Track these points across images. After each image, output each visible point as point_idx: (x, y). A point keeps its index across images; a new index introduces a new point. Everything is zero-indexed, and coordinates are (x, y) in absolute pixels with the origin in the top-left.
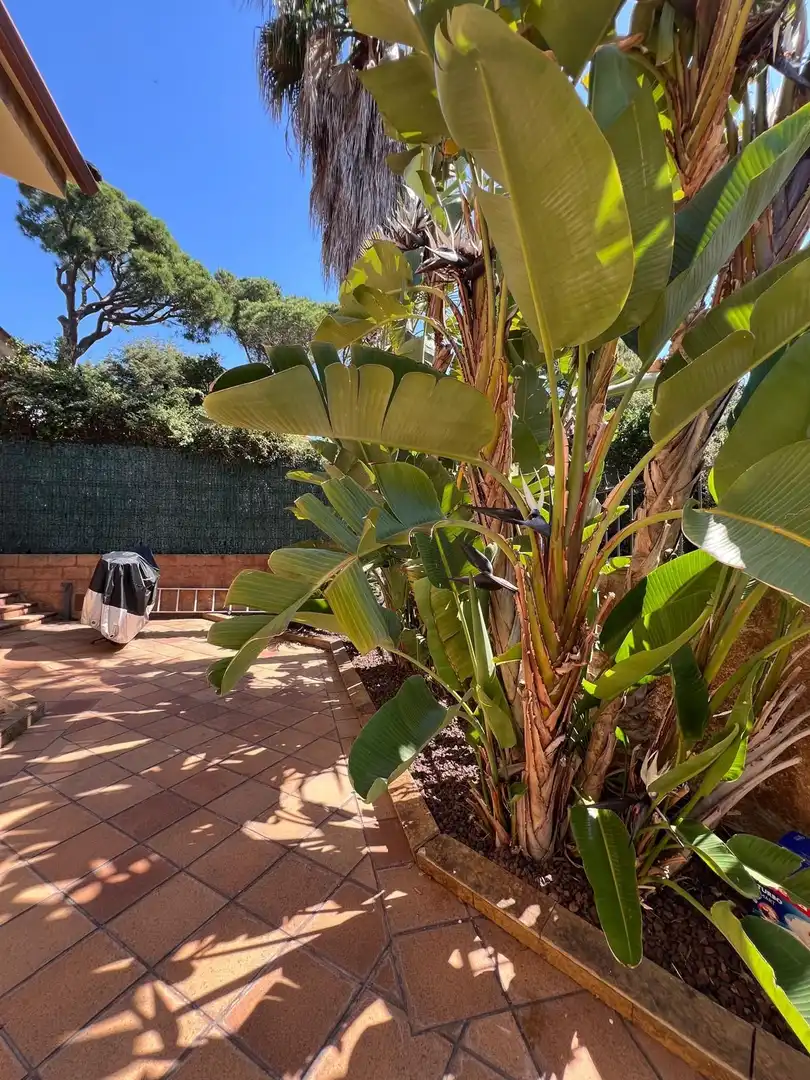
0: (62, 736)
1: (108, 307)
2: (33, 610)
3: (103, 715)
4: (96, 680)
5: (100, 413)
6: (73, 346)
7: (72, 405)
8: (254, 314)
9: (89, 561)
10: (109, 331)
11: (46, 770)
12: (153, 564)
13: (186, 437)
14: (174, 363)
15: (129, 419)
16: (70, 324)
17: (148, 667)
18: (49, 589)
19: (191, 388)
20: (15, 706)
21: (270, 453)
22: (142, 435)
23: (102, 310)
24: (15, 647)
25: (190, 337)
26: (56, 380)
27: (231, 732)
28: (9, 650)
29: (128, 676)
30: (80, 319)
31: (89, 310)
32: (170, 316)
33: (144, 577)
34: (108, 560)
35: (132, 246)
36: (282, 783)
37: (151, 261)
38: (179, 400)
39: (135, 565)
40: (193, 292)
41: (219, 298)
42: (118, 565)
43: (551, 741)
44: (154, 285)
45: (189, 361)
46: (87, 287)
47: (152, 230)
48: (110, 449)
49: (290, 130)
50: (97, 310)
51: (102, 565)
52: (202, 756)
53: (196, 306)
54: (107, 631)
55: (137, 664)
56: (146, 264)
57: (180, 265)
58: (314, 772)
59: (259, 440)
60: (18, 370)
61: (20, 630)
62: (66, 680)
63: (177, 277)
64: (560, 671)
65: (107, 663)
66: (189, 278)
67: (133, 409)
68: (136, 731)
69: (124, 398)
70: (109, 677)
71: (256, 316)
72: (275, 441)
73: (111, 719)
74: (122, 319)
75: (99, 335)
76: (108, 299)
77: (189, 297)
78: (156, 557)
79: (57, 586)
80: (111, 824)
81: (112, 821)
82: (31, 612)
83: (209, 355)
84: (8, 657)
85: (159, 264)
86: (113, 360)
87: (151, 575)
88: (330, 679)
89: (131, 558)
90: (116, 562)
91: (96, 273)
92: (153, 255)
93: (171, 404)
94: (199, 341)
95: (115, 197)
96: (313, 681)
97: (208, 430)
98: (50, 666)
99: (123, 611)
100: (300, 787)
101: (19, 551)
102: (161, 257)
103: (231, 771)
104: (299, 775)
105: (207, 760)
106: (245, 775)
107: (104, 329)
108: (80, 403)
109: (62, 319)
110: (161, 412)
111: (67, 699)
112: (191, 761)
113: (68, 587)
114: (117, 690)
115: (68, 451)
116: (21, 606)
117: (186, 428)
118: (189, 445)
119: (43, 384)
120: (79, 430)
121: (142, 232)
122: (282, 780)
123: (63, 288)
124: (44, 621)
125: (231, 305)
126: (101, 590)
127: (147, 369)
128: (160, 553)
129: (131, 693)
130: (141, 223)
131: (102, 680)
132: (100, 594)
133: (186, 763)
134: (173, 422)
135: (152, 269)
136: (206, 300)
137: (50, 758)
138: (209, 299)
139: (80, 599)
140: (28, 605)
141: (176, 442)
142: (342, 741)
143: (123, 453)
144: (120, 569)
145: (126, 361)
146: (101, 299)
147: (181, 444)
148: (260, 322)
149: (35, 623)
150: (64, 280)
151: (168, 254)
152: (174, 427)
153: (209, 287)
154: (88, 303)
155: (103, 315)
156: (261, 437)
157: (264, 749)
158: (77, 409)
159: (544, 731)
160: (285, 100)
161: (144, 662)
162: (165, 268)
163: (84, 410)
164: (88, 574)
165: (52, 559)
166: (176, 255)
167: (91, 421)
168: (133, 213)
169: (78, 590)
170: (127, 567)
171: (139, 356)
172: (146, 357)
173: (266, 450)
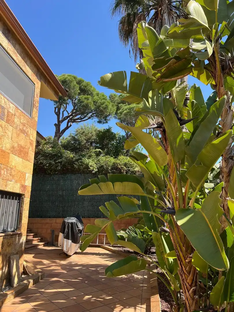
0: (49, 284)
1: (71, 117)
2: (41, 241)
3: (61, 280)
4: (59, 268)
5: (66, 163)
6: (59, 133)
7: (57, 161)
8: (123, 112)
9: (60, 220)
10: (71, 125)
11: (45, 293)
12: (81, 222)
13: (95, 169)
14: (94, 133)
15: (75, 164)
16: (58, 126)
17: (77, 265)
18: (46, 233)
19: (97, 149)
20: (37, 273)
21: (127, 173)
22: (80, 170)
23: (69, 118)
24: (36, 254)
25: (100, 122)
26: (53, 153)
27: (102, 290)
28: (34, 255)
29: (70, 267)
30: (61, 123)
31: (64, 119)
32: (92, 117)
33: (78, 228)
34: (66, 221)
35: (79, 94)
36: (115, 308)
37: (85, 98)
38: (93, 155)
39: (74, 223)
40: (100, 106)
41: (110, 106)
42: (69, 223)
43: (190, 289)
44: (86, 106)
45: (100, 132)
46: (64, 111)
47: (86, 87)
48: (69, 176)
49: (131, 49)
50: (67, 119)
51: (64, 222)
52: (91, 296)
53: (101, 111)
54: (65, 250)
55: (73, 263)
56: (83, 100)
57: (96, 97)
58: (128, 307)
59: (122, 168)
60: (42, 151)
61: (37, 248)
62: (50, 267)
63: (94, 102)
64: (187, 261)
65: (63, 262)
66: (99, 101)
67: (77, 160)
68: (71, 286)
69: (74, 157)
70: (63, 267)
71: (124, 113)
72: (129, 167)
73: (64, 281)
74: (75, 121)
75: (67, 128)
76: (71, 114)
77: (99, 109)
78: (83, 219)
79: (49, 231)
80: (62, 310)
81: (62, 309)
82: (41, 242)
83: (107, 128)
84: (34, 257)
85: (88, 99)
86: (72, 135)
87: (81, 227)
88: (146, 277)
89: (73, 220)
90: (68, 221)
91: (67, 105)
92: (86, 96)
93: (90, 157)
94: (103, 123)
95: (74, 79)
96: (138, 277)
97: (103, 166)
98: (45, 262)
99: (70, 241)
100: (120, 311)
101: (38, 217)
102: (89, 96)
103: (99, 302)
104: (122, 307)
105: (92, 297)
106: (104, 304)
107: (69, 125)
108: (60, 160)
109: (55, 125)
110: (86, 160)
111: (51, 273)
112: (87, 297)
113: (53, 232)
114: (66, 272)
115: (56, 178)
116: (37, 239)
117: (95, 166)
118: (96, 172)
119: (49, 155)
120: (59, 171)
121: (82, 88)
122: (115, 307)
123: (56, 113)
124: (44, 245)
125: (115, 108)
126: (63, 233)
127: (84, 137)
128: (84, 218)
129: (71, 273)
130: (82, 85)
131: (61, 268)
132: (63, 234)
133: (85, 298)
134: (90, 164)
135: (86, 101)
136: (105, 108)
137: (45, 290)
138: (106, 108)
139: (57, 237)
140: (40, 238)
141: (91, 171)
142: (142, 299)
143: (73, 177)
144: (70, 224)
145: (76, 135)
146: (69, 114)
147: (93, 172)
148: (125, 115)
149: (41, 246)
150: (57, 111)
151: (91, 94)
152: (91, 166)
153: (106, 103)
154: (64, 117)
155: (69, 120)
156: (123, 166)
157: (112, 297)
158: (59, 162)
159: (187, 284)
160: (129, 39)
161: (76, 263)
162: (90, 100)
163: (61, 162)
164: (59, 226)
165: (48, 220)
166: (94, 93)
167: (63, 166)
168: (79, 82)
169: (56, 233)
170: (72, 223)
171: (81, 133)
172: (84, 132)
173: (125, 172)
